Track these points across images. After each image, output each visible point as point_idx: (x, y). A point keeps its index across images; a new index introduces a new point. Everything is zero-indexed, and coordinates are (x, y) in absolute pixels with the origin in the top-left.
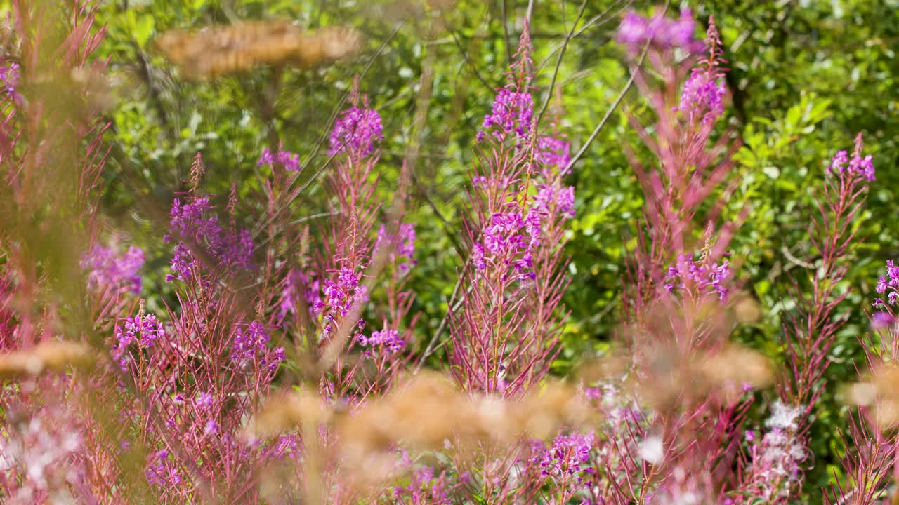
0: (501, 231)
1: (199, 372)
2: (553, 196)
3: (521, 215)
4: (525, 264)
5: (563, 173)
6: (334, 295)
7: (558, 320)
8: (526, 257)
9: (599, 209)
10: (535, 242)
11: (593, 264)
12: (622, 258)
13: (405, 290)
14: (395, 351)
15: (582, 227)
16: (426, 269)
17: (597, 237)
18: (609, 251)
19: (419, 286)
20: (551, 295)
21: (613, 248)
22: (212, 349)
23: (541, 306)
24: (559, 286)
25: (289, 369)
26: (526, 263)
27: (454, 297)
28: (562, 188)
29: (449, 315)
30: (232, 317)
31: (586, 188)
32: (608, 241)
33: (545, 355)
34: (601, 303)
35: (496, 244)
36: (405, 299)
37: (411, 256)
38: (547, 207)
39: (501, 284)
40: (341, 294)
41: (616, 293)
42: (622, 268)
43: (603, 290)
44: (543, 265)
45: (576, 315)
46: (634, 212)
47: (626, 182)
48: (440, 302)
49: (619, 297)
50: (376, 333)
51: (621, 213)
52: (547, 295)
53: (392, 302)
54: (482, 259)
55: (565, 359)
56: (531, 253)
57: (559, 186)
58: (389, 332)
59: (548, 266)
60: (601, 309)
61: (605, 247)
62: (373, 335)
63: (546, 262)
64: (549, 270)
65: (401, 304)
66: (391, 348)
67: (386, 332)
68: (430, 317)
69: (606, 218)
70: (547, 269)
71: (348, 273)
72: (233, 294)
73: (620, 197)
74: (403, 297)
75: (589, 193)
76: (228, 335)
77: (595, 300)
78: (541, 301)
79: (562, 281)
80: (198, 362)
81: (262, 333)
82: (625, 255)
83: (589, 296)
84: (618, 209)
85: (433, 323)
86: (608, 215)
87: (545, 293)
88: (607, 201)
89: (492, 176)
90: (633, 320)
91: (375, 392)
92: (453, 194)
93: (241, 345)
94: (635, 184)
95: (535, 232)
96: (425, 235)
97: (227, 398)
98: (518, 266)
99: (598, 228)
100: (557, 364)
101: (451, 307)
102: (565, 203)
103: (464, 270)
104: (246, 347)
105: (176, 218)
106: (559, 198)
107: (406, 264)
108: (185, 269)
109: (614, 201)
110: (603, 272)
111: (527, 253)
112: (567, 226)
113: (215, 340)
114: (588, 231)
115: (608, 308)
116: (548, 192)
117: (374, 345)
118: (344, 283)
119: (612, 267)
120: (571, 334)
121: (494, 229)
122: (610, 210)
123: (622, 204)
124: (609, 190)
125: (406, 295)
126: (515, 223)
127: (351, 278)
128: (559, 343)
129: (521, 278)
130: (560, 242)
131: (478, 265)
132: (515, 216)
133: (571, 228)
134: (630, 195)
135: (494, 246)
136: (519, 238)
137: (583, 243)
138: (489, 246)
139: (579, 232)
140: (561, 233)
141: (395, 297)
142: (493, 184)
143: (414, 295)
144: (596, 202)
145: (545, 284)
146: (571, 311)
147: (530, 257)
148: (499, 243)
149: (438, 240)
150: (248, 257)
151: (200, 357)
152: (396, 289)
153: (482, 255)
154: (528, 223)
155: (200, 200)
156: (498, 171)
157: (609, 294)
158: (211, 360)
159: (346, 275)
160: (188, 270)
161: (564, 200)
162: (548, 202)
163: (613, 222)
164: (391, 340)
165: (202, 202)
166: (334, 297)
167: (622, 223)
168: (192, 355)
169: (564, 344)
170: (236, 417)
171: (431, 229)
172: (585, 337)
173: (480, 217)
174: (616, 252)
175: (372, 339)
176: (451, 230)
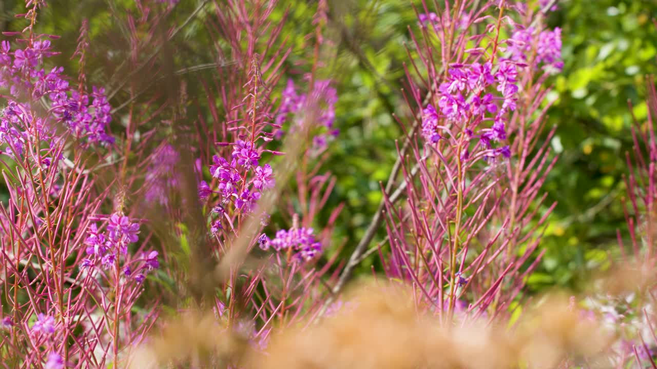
0: (462, 88)
1: (34, 286)
2: (532, 41)
3: (490, 67)
4: (495, 136)
5: (545, 10)
6: (226, 178)
7: (536, 217)
8: (497, 125)
9: (595, 62)
10: (509, 105)
11: (585, 138)
12: (625, 130)
13: (320, 172)
14: (309, 258)
15: (570, 86)
16: (350, 143)
17: (591, 101)
18: (607, 121)
19: (339, 168)
20: (527, 180)
21: (612, 116)
22: (54, 253)
23: (515, 195)
24: (540, 168)
25: (157, 283)
26: (496, 134)
27: (390, 182)
28: (544, 30)
29: (384, 207)
30: (82, 210)
31: (574, 30)
32: (607, 106)
33: (519, 264)
34: (595, 193)
35: (455, 106)
36: (321, 185)
37: (330, 125)
38: (524, 57)
39: (461, 163)
40: (236, 177)
41: (617, 179)
42: (626, 145)
43: (598, 175)
44: (517, 138)
45: (561, 212)
46: (643, 66)
47: (630, 23)
48: (369, 190)
49: (622, 185)
50: (282, 232)
51: (624, 68)
52: (522, 181)
53: (303, 190)
54: (435, 128)
55: (544, 271)
56: (503, 119)
57: (540, 28)
58: (300, 232)
59: (524, 139)
60: (595, 202)
61: (602, 114)
62: (278, 235)
63: (522, 134)
64: (526, 146)
65: (316, 193)
66: (304, 253)
67: (296, 231)
68: (353, 211)
69: (603, 75)
70: (523, 144)
71: (245, 147)
72: (83, 177)
73: (623, 44)
74: (318, 182)
75: (578, 39)
76: (74, 234)
77: (587, 189)
78: (514, 189)
79: (543, 161)
80: (31, 272)
81: (126, 231)
82: (630, 125)
83: (579, 182)
84: (621, 61)
85: (358, 220)
86: (607, 70)
87: (520, 177)
88: (606, 50)
89: (447, 13)
90: (641, 217)
91: (280, 315)
92: (386, 40)
93: (96, 247)
94: (645, 27)
95: (510, 90)
96: (347, 97)
97: (73, 323)
98: (485, 138)
99: (592, 88)
100: (533, 279)
101: (388, 196)
102: (549, 51)
103: (406, 145)
104: (103, 252)
105: (5, 67)
106: (540, 44)
107: (322, 136)
108: (16, 141)
109: (616, 50)
110: (598, 149)
111: (497, 120)
112: (550, 84)
113: (58, 240)
114: (579, 92)
115: (605, 201)
116: (524, 36)
117: (279, 249)
118: (240, 160)
119: (610, 143)
120: (553, 237)
121: (453, 86)
122: (610, 63)
123: (627, 54)
124: (606, 34)
125: (323, 179)
126: (481, 77)
127: (250, 155)
128: (537, 248)
129: (490, 154)
130: (540, 107)
131: (430, 137)
132: (482, 68)
133: (554, 88)
134: (638, 42)
135: (451, 110)
136: (487, 99)
137: (572, 109)
138: (444, 111)
139: (566, 94)
140: (542, 94)
141: (308, 183)
142: (447, 24)
143: (333, 181)
144: (590, 52)
145: (519, 165)
146: (555, 204)
147: (502, 126)
148: (459, 106)
149: (365, 104)
150: (103, 125)
151: (36, 266)
152: (309, 172)
153: (435, 122)
154: (500, 78)
155: (39, 43)
156: (455, 5)
157: (608, 181)
158: (51, 269)
159: (243, 150)
160: (19, 141)
161: (546, 48)
162: (524, 50)
163: (612, 80)
164: (304, 242)
165: (41, 47)
166: (225, 182)
167: (625, 81)
168: (25, 262)
169: (544, 250)
170: (87, 349)
171: (355, 89)
172: (573, 241)
173: (430, 71)
174: (617, 122)
175: (277, 241)
176: (385, 89)
